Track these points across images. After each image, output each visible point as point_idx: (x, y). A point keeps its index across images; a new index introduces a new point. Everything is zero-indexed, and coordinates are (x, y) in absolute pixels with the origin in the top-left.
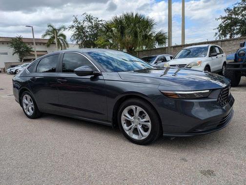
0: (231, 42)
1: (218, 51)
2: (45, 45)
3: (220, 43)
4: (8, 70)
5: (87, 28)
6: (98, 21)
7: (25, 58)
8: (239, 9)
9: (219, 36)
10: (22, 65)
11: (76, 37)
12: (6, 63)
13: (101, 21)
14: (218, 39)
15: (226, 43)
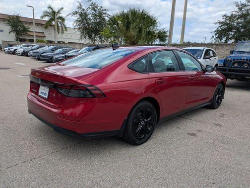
0: (225, 46)
1: (212, 54)
2: (43, 26)
3: (215, 46)
4: (7, 49)
5: (90, 15)
6: (103, 10)
7: (21, 38)
8: (235, 16)
9: (215, 39)
10: (21, 46)
11: (78, 23)
12: (3, 41)
13: (105, 10)
14: (213, 43)
15: (220, 47)
